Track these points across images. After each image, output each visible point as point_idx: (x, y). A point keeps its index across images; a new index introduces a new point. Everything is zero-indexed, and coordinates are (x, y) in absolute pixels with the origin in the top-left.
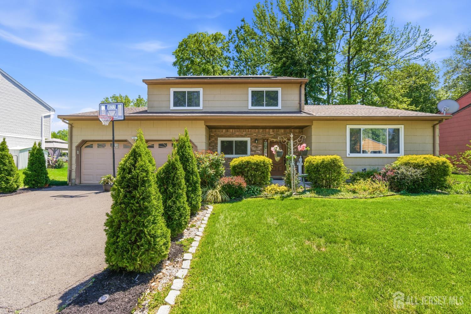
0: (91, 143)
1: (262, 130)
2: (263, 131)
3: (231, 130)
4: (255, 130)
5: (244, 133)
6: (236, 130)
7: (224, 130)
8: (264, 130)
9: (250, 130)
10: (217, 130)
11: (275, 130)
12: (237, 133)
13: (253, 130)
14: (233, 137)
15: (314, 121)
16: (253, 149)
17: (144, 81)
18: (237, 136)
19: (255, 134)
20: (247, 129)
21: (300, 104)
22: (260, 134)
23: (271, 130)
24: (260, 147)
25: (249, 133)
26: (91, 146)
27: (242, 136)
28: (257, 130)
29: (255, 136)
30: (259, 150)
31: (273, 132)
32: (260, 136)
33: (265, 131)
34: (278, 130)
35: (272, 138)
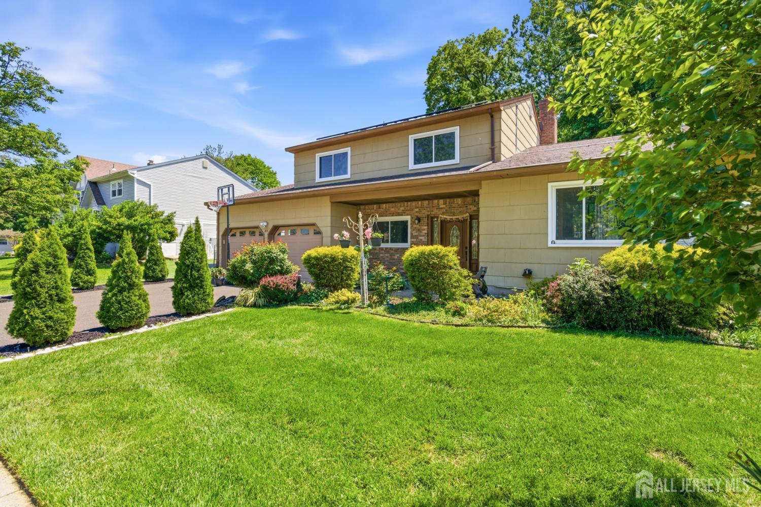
1: (427, 202)
2: (429, 203)
3: (384, 205)
4: (417, 202)
5: (402, 208)
6: (391, 204)
7: (375, 206)
8: (430, 201)
9: (409, 203)
10: (367, 207)
11: (448, 200)
12: (392, 209)
13: (414, 204)
14: (386, 216)
15: (483, 182)
16: (414, 234)
17: (287, 150)
18: (393, 215)
19: (417, 210)
20: (406, 201)
21: (493, 150)
22: (423, 209)
23: (441, 201)
24: (424, 230)
25: (409, 208)
26: (235, 235)
27: (399, 214)
28: (420, 203)
29: (417, 212)
30: (423, 236)
31: (445, 203)
32: (425, 213)
33: (433, 203)
34: (452, 200)
35: (443, 214)
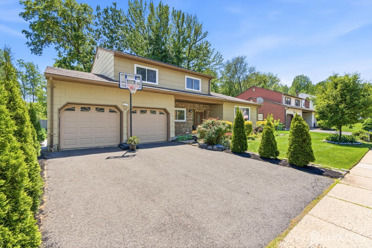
0: (73, 106)
1: (193, 104)
5: (184, 105)
6: (179, 103)
9: (187, 103)
11: (199, 105)
15: (224, 102)
16: (188, 116)
19: (189, 107)
20: (185, 102)
21: (209, 91)
23: (197, 105)
24: (192, 115)
25: (186, 105)
26: (73, 109)
28: (190, 104)
30: (191, 117)
32: (192, 108)
35: (197, 109)
